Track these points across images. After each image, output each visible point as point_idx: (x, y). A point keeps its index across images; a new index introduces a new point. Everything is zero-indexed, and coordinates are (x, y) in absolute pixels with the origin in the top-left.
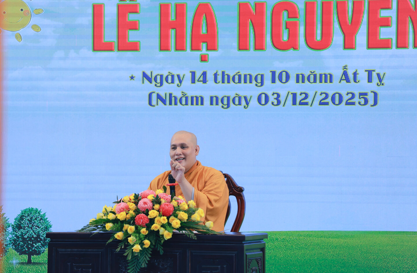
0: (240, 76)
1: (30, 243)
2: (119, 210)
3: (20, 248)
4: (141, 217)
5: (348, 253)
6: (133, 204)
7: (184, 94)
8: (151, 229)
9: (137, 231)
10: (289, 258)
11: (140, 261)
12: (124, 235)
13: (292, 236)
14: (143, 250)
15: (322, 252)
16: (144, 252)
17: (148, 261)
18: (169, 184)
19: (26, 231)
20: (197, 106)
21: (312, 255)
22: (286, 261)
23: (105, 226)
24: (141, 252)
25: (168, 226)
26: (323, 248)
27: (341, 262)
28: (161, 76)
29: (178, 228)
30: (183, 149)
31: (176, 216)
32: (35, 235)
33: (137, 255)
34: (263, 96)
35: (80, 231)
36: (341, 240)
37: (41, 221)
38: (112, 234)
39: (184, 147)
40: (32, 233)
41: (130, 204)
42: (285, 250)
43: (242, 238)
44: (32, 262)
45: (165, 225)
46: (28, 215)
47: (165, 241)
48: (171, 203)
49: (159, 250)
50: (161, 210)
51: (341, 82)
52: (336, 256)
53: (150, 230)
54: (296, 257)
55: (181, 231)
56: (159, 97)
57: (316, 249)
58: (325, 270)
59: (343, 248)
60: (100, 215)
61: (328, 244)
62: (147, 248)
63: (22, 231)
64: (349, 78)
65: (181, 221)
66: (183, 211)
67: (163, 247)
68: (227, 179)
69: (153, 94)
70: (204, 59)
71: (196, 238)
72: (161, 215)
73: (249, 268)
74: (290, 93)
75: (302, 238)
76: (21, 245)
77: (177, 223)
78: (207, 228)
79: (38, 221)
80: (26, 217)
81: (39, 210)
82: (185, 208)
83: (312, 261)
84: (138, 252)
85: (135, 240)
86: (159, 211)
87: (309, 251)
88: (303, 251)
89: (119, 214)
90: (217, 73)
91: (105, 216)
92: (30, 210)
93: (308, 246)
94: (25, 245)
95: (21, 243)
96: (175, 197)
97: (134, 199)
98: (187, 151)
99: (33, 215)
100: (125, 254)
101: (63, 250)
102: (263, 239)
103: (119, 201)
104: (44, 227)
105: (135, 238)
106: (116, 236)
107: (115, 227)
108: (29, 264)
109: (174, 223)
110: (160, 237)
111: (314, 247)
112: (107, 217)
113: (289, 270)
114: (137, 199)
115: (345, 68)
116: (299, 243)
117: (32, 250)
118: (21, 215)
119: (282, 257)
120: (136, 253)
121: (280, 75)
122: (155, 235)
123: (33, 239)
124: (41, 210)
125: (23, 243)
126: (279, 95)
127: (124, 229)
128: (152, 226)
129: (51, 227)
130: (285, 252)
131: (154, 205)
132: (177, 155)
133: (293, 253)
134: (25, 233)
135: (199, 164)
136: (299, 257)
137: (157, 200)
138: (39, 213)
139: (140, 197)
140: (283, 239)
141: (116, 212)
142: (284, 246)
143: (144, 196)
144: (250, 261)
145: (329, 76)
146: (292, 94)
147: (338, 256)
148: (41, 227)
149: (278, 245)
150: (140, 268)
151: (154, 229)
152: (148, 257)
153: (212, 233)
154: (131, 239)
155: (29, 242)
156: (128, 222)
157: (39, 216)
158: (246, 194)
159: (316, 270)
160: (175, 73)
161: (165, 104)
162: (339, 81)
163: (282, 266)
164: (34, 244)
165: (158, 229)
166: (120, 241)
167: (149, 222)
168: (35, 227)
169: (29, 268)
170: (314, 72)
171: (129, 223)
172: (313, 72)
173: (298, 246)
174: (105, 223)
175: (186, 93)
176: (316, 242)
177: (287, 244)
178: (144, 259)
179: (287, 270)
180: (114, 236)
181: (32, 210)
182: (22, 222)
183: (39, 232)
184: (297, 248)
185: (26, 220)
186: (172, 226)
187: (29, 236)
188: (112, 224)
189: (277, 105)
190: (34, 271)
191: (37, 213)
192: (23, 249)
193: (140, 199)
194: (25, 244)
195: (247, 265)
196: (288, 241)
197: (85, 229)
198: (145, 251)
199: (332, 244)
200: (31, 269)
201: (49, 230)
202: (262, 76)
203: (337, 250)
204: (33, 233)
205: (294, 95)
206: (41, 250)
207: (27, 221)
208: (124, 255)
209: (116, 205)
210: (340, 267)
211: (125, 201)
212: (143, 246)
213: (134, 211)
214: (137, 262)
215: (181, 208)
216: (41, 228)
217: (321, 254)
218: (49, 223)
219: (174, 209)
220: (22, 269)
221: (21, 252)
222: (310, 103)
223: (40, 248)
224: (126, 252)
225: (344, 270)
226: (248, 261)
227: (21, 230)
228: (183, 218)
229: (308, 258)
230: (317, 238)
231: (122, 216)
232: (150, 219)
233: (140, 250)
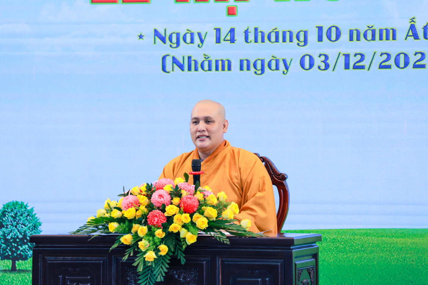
0: (277, 34)
1: (14, 246)
2: (126, 206)
3: (1, 252)
4: (156, 215)
5: (417, 257)
6: (145, 197)
7: (207, 57)
8: (169, 230)
9: (151, 233)
10: (341, 263)
11: (154, 273)
12: (134, 239)
13: (344, 235)
14: (158, 258)
15: (384, 256)
16: (160, 260)
17: (165, 273)
18: (193, 173)
19: (9, 230)
20: (223, 72)
21: (370, 259)
22: (338, 267)
23: (108, 227)
24: (156, 262)
25: (191, 226)
26: (385, 250)
27: (407, 269)
28: (178, 35)
29: (205, 229)
30: (208, 124)
31: (202, 213)
32: (20, 235)
33: (150, 265)
34: (307, 59)
35: (75, 233)
36: (408, 240)
37: (28, 217)
38: (117, 238)
39: (209, 122)
40: (16, 232)
41: (140, 197)
42: (336, 253)
43: (290, 242)
44: (17, 269)
45: (187, 225)
46: (12, 211)
47: (188, 246)
48: (195, 196)
49: (180, 259)
50: (182, 205)
51: (407, 39)
52: (402, 260)
53: (167, 232)
54: (350, 261)
55: (209, 233)
56: (175, 61)
57: (376, 252)
58: (387, 278)
59: (411, 251)
60: (101, 212)
61: (391, 245)
62: (164, 256)
63: (4, 231)
64: (417, 34)
65: (208, 219)
66: (210, 207)
67: (185, 254)
68: (265, 163)
69: (167, 57)
70: (231, 11)
71: (229, 242)
72: (183, 212)
73: (299, 281)
74: (341, 55)
75: (357, 238)
76: (3, 248)
77: (203, 222)
78: (244, 228)
79: (24, 217)
80: (9, 212)
81: (25, 204)
82: (213, 203)
83: (370, 267)
84: (152, 262)
85: (147, 245)
86: (179, 206)
87: (367, 254)
88: (359, 255)
89: (126, 210)
90: (248, 29)
91: (107, 213)
92: (13, 204)
93: (366, 248)
94: (7, 248)
95: (3, 245)
96: (200, 188)
97: (146, 191)
98: (213, 127)
99: (18, 210)
100: (135, 264)
101: (53, 258)
102: (315, 242)
103: (126, 193)
104: (32, 225)
105: (147, 243)
106: (122, 240)
107: (120, 227)
108: (13, 272)
109: (199, 223)
110: (180, 241)
111: (373, 249)
112: (111, 214)
113: (341, 278)
114: (150, 190)
115: (413, 21)
116: (354, 244)
117: (17, 254)
118: (3, 211)
119: (332, 262)
120: (149, 262)
121: (328, 32)
122: (174, 238)
123: (18, 240)
124: (27, 203)
125: (5, 246)
126: (326, 57)
127: (133, 231)
128: (170, 226)
129: (40, 225)
130: (335, 255)
131: (172, 199)
132: (199, 131)
133: (346, 256)
134: (8, 233)
135: (227, 144)
136: (354, 262)
137: (176, 193)
138: (25, 208)
139: (154, 187)
140: (334, 238)
141: (122, 208)
142: (335, 247)
143: (159, 186)
144: (300, 271)
145: (391, 31)
146: (343, 55)
147: (404, 260)
148: (27, 225)
149: (327, 246)
150: (154, 282)
151: (173, 231)
152: (165, 267)
153: (249, 235)
154: (143, 245)
155: (13, 244)
156: (138, 221)
157: (26, 211)
158: (289, 183)
159: (376, 279)
160: (195, 32)
161: (183, 70)
162: (405, 38)
163: (332, 274)
164: (19, 247)
165: (179, 231)
166: (127, 247)
167: (166, 221)
168: (20, 225)
169: (13, 276)
170: (372, 27)
171: (140, 223)
172: (370, 26)
173: (353, 247)
174: (108, 222)
175: (209, 56)
176: (375, 242)
177: (338, 246)
178: (160, 270)
179: (339, 278)
180: (120, 240)
181: (16, 204)
182: (4, 219)
183: (25, 231)
184: (351, 250)
185: (9, 216)
186: (197, 226)
187: (13, 236)
188: (118, 224)
189: (324, 70)
190: (20, 280)
191: (23, 207)
192: (5, 253)
193: (154, 190)
194: (8, 246)
195: (297, 277)
196: (339, 241)
197: (82, 231)
198: (162, 260)
199: (396, 245)
200: (16, 278)
201: (39, 229)
202: (306, 33)
203: (402, 252)
204: (18, 233)
205: (347, 56)
206: (28, 255)
207: (11, 218)
208: (133, 265)
209: (122, 198)
210: (407, 275)
211: (134, 193)
212: (159, 253)
213: (146, 207)
214: (150, 274)
215: (208, 202)
216: (27, 227)
217: (382, 257)
218: (38, 220)
219: (199, 204)
220: (4, 277)
221: (3, 256)
222: (367, 67)
223: (27, 251)
224: (136, 261)
225: (412, 278)
226: (297, 272)
227: (3, 229)
228: (211, 215)
229: (365, 263)
230: (376, 237)
231: (130, 213)
232: (167, 216)
233: (155, 259)
